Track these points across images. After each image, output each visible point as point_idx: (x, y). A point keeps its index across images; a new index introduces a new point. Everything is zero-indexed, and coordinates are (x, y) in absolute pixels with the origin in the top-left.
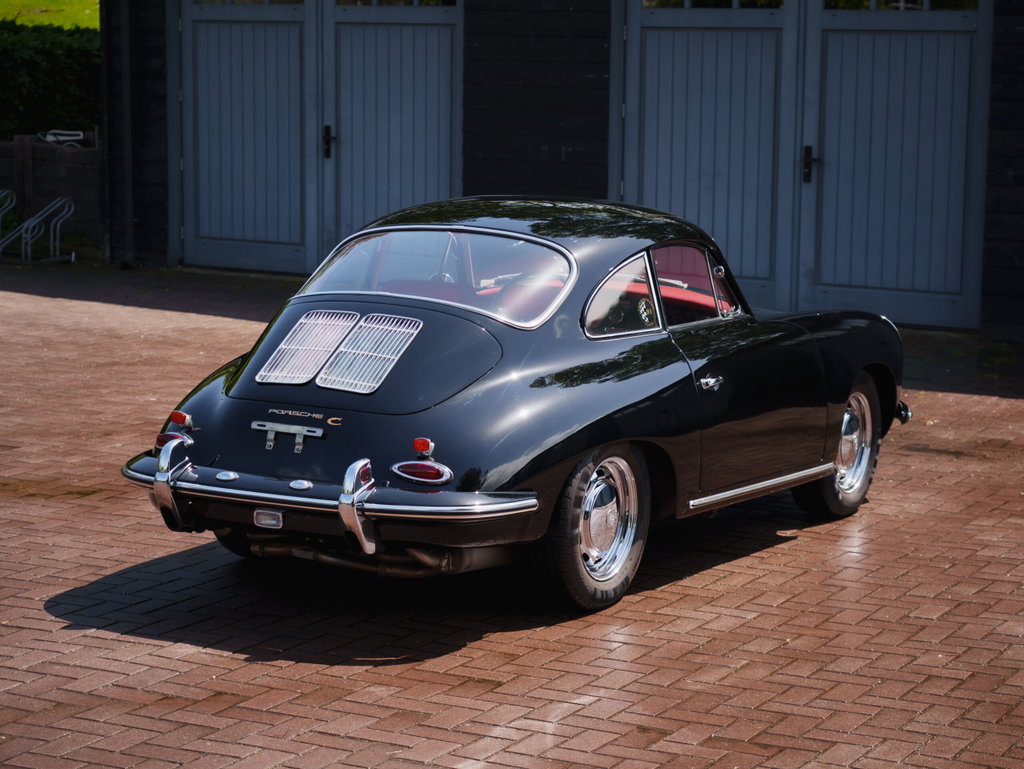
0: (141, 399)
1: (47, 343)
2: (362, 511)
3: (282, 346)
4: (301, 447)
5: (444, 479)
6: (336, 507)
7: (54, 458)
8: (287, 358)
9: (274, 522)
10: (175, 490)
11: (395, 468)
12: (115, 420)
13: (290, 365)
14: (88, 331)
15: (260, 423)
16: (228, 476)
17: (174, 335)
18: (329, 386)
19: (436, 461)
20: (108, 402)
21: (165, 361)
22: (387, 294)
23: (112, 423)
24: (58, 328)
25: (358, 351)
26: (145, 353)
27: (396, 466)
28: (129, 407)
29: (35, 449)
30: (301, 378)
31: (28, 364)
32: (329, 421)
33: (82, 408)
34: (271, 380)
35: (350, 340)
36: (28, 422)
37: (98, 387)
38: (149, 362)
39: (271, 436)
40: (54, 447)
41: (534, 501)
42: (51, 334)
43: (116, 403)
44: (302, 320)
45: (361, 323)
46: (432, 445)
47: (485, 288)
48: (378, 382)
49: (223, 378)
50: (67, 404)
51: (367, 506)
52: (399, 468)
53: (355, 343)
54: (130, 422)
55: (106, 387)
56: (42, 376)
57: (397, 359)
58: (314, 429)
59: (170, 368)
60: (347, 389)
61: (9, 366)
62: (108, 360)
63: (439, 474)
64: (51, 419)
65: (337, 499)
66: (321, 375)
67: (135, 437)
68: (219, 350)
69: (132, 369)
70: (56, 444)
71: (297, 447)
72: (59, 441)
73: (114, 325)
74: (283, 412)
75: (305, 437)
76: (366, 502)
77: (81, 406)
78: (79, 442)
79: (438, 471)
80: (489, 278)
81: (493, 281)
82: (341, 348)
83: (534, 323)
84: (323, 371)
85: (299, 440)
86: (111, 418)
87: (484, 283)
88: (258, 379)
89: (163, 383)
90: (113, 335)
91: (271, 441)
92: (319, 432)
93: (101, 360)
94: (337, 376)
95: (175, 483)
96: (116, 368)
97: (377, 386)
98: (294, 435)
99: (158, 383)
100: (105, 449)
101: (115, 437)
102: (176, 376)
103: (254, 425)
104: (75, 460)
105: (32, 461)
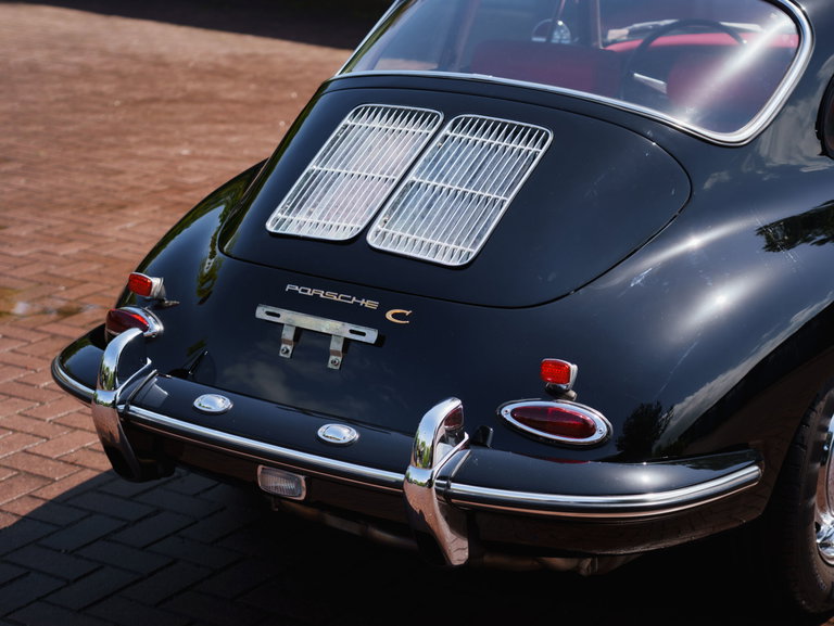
0: (172, 152)
1: (86, 73)
2: (446, 496)
3: (313, 166)
4: (340, 359)
5: (596, 437)
6: (399, 484)
7: (45, 247)
8: (320, 189)
9: (292, 486)
10: (127, 421)
11: (506, 411)
12: (136, 183)
13: (325, 202)
14: (134, 58)
15: (271, 309)
16: (213, 403)
17: (225, 63)
18: (388, 248)
19: (580, 400)
20: (132, 156)
21: (211, 97)
22: (490, 78)
23: (132, 188)
24: (103, 53)
25: (441, 184)
26: (191, 86)
27: (509, 408)
28: (157, 165)
29: (23, 233)
30: (342, 232)
31: (58, 101)
32: (389, 316)
33: (101, 165)
34: (292, 230)
35: (426, 161)
36: (31, 186)
37: (129, 133)
38: (190, 99)
39: (288, 334)
40: (50, 227)
41: (752, 471)
42: (95, 61)
43: (143, 158)
44: (346, 121)
45: (446, 131)
46: (574, 368)
47: (614, 42)
48: (475, 244)
49: (221, 209)
50: (86, 159)
51: (456, 487)
52: (513, 413)
53: (435, 167)
54: (152, 187)
55: (136, 134)
56: (69, 117)
57: (509, 200)
58: (361, 329)
59: (215, 107)
60: (420, 255)
61: (34, 103)
62: (149, 95)
63: (587, 428)
64: (61, 181)
65: (403, 471)
66: (377, 225)
67: (155, 211)
68: (273, 82)
69: (170, 108)
70: (54, 222)
71: (332, 358)
72: (57, 218)
73: (163, 49)
74: (310, 292)
75: (347, 341)
76: (455, 480)
77: (100, 161)
78: (82, 219)
79: (585, 422)
80: (621, 27)
81: (625, 31)
82: (411, 177)
83: (743, 134)
84: (381, 218)
85: (336, 346)
86: (130, 179)
87: (614, 34)
88: (270, 226)
89: (203, 128)
90: (159, 62)
91: (287, 342)
92: (371, 336)
93: (139, 96)
94: (404, 230)
95: (127, 408)
96: (154, 106)
97: (475, 252)
98: (327, 337)
99: (196, 128)
100: (113, 231)
101: (129, 212)
102: (220, 117)
103: (261, 313)
104: (72, 250)
105: (14, 253)
